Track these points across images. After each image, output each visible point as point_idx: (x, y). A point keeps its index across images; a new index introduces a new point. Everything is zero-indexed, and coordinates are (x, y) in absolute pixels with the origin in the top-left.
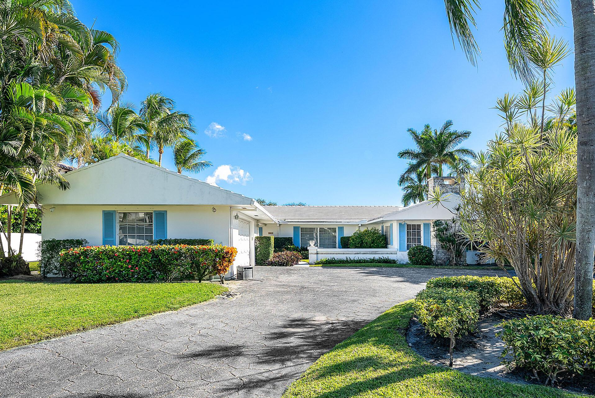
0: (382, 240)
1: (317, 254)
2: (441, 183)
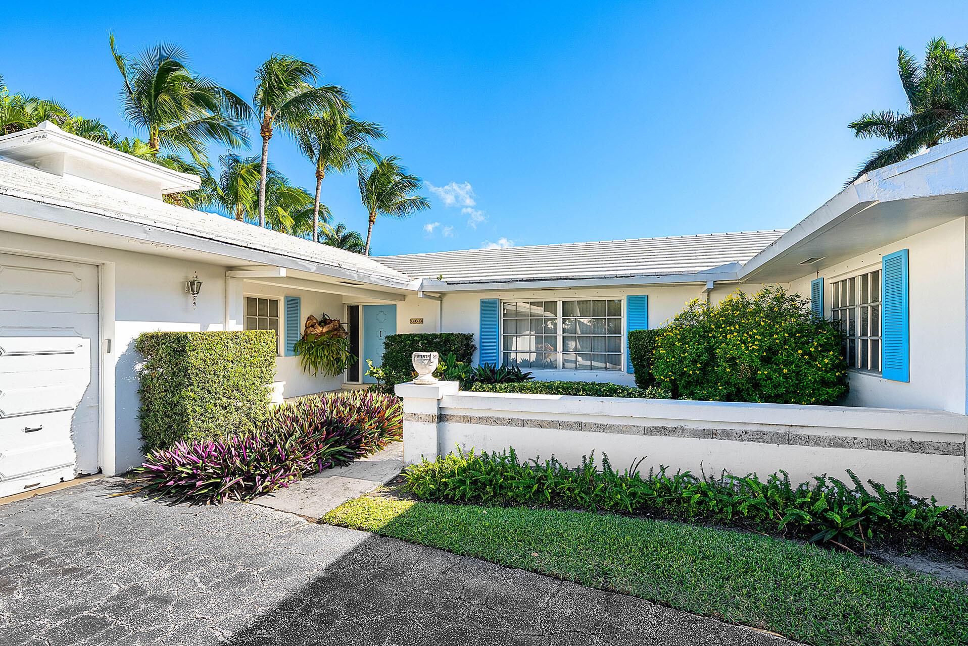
0: (825, 348)
1: (441, 419)
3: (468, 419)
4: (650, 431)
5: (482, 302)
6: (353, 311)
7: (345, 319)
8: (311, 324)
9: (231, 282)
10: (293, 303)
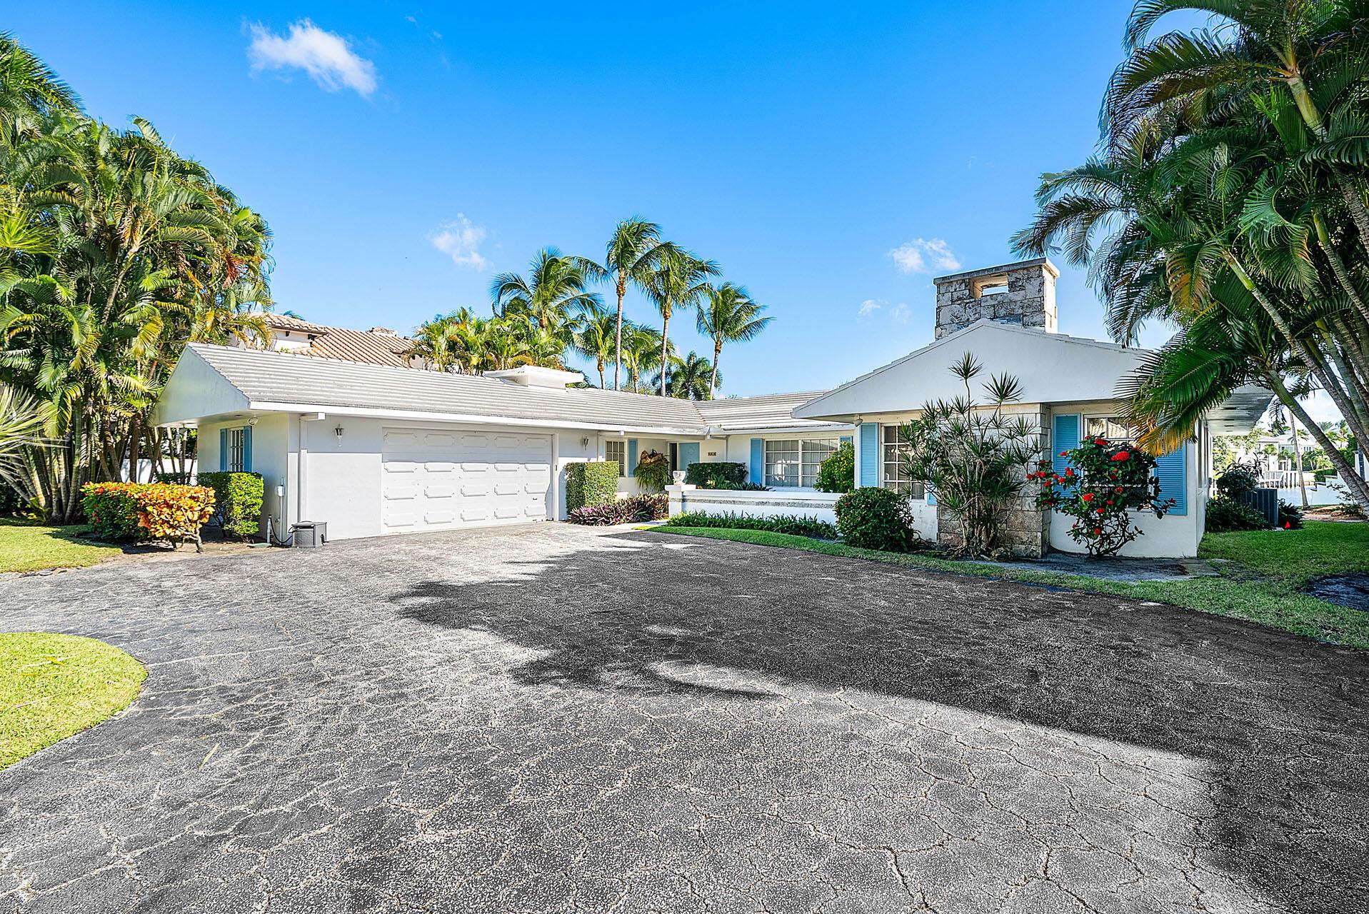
1: (684, 500)
2: (960, 294)
3: (694, 501)
4: (758, 504)
5: (752, 441)
6: (674, 446)
7: (667, 453)
8: (644, 457)
9: (600, 438)
10: (633, 443)
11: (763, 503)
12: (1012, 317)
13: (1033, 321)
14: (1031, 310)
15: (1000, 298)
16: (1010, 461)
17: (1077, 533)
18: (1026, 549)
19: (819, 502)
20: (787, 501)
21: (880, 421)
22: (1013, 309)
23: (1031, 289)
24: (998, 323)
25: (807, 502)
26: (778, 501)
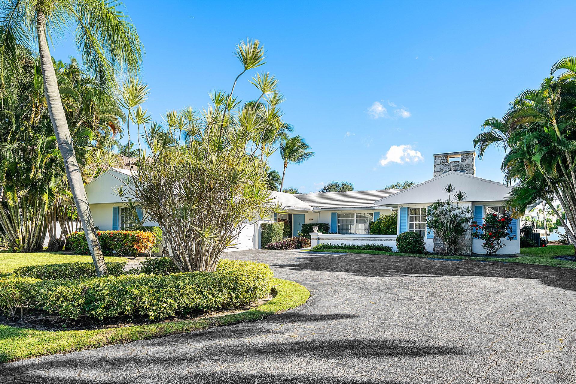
1: (318, 239)
2: (443, 161)
3: (323, 239)
5: (332, 213)
6: (291, 216)
8: (279, 221)
11: (356, 239)
12: (462, 170)
13: (470, 172)
14: (469, 168)
15: (458, 163)
16: (463, 222)
17: (484, 246)
18: (466, 253)
19: (382, 239)
20: (368, 238)
21: (408, 207)
22: (463, 168)
23: (469, 161)
24: (457, 172)
25: (376, 238)
26: (363, 238)
